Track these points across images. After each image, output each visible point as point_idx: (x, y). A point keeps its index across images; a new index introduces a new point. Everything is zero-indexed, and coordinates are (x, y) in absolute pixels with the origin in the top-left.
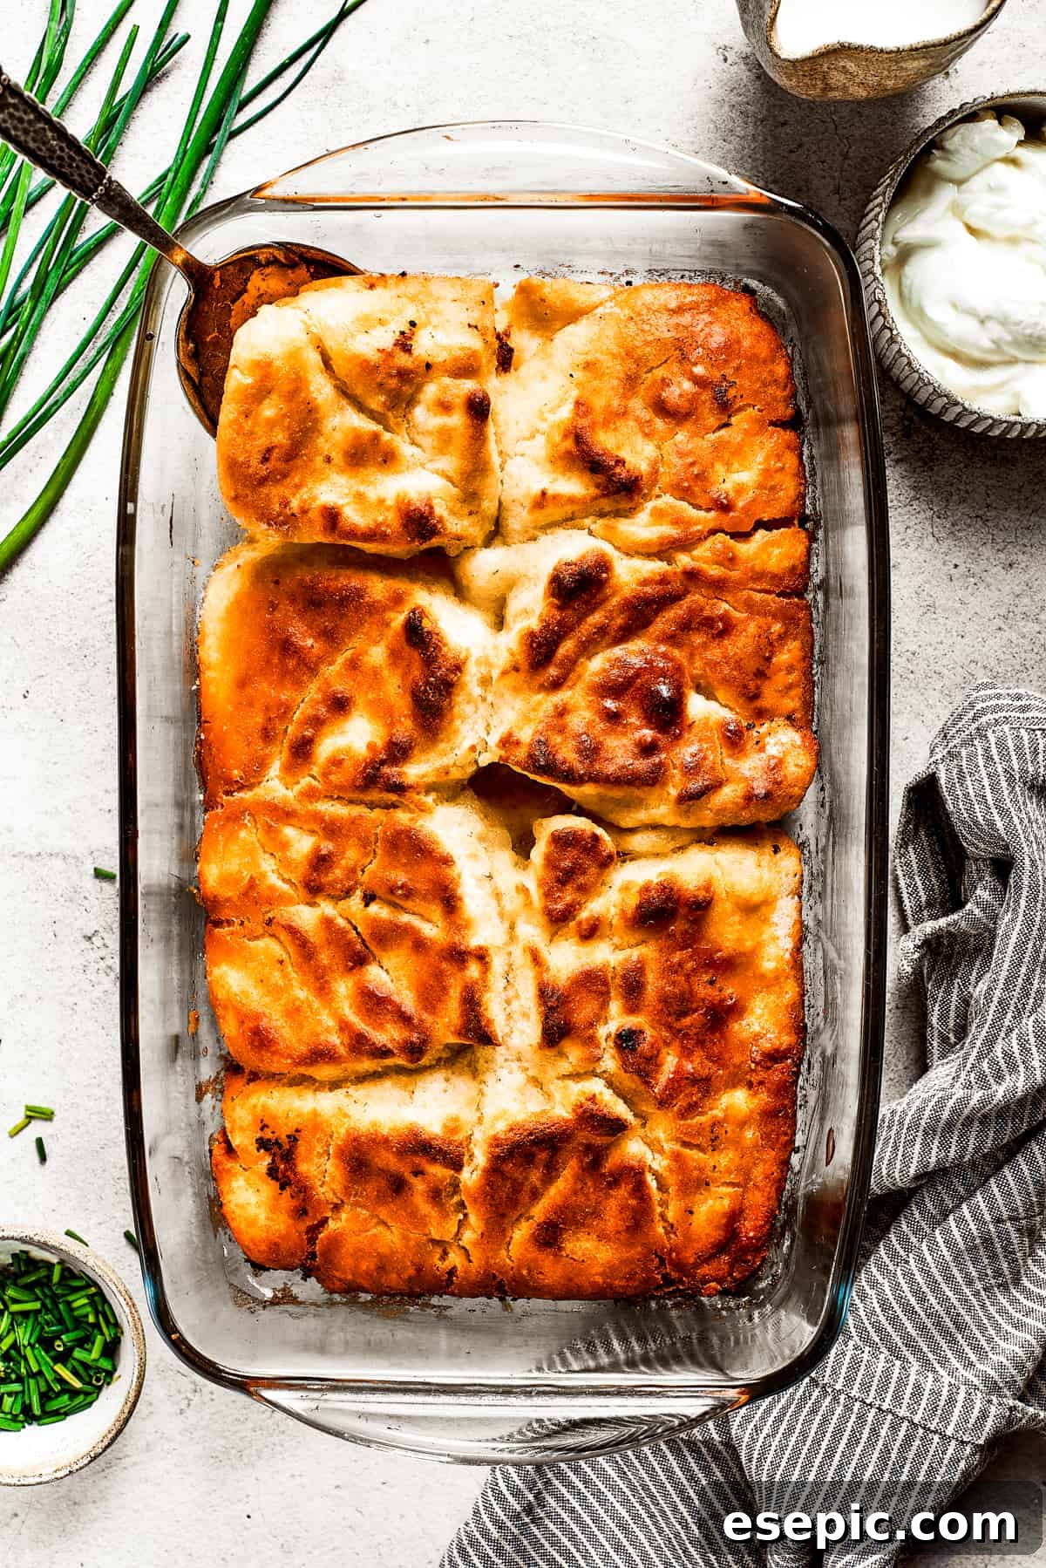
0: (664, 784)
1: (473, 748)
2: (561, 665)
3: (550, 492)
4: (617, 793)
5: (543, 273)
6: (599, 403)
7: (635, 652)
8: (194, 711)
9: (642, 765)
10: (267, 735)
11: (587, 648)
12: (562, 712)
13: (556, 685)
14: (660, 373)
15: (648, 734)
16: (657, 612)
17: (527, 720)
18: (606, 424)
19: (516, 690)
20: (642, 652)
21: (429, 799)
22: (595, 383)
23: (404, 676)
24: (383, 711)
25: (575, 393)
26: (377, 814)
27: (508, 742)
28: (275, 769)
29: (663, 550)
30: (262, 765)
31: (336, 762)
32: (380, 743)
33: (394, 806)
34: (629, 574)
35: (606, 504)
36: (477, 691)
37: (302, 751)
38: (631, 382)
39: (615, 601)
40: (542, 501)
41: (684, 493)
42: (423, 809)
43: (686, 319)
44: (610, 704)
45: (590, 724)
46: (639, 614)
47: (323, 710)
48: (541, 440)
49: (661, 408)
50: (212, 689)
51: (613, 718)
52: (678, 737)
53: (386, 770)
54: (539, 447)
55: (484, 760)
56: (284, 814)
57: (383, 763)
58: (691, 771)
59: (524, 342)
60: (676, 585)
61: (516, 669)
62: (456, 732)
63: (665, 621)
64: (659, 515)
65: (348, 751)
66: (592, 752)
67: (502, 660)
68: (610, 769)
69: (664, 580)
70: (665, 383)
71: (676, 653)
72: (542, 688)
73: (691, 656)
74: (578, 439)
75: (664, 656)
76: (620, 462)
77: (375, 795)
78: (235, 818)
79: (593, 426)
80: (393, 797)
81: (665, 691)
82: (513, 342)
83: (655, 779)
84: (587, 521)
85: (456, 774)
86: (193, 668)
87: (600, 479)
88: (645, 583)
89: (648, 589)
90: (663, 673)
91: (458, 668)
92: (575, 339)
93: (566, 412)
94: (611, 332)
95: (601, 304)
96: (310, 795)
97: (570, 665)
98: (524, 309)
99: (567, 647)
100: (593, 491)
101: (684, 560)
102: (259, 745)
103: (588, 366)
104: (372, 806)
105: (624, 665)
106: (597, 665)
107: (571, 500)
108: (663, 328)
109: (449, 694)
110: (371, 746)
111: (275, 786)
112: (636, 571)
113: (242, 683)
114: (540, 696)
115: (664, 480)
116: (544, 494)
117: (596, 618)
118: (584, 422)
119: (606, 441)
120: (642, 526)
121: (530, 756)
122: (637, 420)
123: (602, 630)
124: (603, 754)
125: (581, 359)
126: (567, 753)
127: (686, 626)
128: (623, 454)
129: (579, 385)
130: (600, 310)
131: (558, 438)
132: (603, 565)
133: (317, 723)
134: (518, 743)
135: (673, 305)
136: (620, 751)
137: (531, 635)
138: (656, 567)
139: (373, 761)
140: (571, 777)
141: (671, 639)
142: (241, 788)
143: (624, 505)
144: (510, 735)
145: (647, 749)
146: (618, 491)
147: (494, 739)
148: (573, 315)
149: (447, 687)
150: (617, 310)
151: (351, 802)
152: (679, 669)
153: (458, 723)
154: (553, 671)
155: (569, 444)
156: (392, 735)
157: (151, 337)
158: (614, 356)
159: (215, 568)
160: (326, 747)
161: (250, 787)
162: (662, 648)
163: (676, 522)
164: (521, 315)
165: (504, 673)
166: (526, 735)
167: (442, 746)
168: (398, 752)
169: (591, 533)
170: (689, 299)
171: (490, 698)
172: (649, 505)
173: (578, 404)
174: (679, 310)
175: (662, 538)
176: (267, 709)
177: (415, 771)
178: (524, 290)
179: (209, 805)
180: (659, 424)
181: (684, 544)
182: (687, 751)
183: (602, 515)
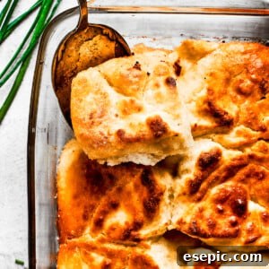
0: (240, 237)
1: (167, 224)
2: (202, 192)
3: (199, 124)
4: (221, 240)
5: (191, 38)
6: (217, 89)
7: (229, 185)
8: (55, 206)
9: (231, 230)
10: (85, 217)
11: (211, 185)
12: (201, 210)
13: (199, 200)
14: (239, 77)
15: (233, 218)
16: (237, 171)
17: (188, 213)
18: (219, 97)
19: (184, 202)
20: (231, 186)
21: (149, 243)
22: (214, 81)
23: (140, 196)
24: (131, 209)
25: (207, 85)
26: (128, 249)
27: (181, 222)
28: (88, 230)
29: (240, 147)
30: (83, 228)
31: (112, 229)
32: (130, 222)
33: (135, 246)
34: (229, 156)
35: (219, 129)
36: (167, 201)
37: (99, 224)
38: (228, 81)
39: (222, 167)
40: (195, 128)
41: (248, 124)
42: (147, 247)
43: (247, 56)
44: (220, 207)
45: (211, 215)
46: (231, 172)
47: (107, 208)
48: (194, 104)
49: (240, 91)
50: (63, 198)
51: (221, 212)
52: (245, 219)
53: (133, 233)
54: (193, 106)
55: (170, 228)
56: (91, 248)
57: (131, 230)
58: (250, 232)
59: (185, 64)
60: (246, 160)
61: (184, 194)
62: (160, 217)
63: (240, 174)
64: (239, 133)
65: (117, 224)
66: (213, 226)
67: (178, 190)
68: (220, 232)
69: (241, 159)
70: (241, 81)
71: (245, 186)
72: (194, 201)
73: (250, 188)
74: (210, 104)
75: (240, 187)
76: (226, 113)
77: (128, 242)
78: (72, 248)
79: (214, 99)
80: (135, 243)
81: (240, 201)
82: (181, 64)
83: (236, 235)
84: (212, 136)
85: (160, 233)
86: (55, 190)
87: (218, 120)
88: (234, 160)
89: (235, 162)
90: (240, 195)
91: (162, 194)
92: (206, 63)
93: (204, 93)
94: (219, 61)
95: (215, 50)
96: (102, 241)
97: (205, 192)
98: (185, 51)
99: (204, 185)
100: (215, 124)
101: (248, 151)
102: (81, 222)
103: (211, 74)
104: (126, 246)
105: (226, 191)
106: (215, 191)
107: (206, 128)
108: (240, 59)
109: (158, 204)
110: (126, 223)
111: (88, 237)
112: (230, 155)
113: (75, 197)
114: (193, 204)
115: (241, 119)
116: (196, 125)
117: (215, 174)
118: (211, 98)
119: (220, 104)
120: (233, 137)
121: (190, 228)
122: (231, 95)
123: (217, 178)
124: (217, 226)
125: (209, 72)
126: (204, 227)
127: (248, 176)
128: (227, 110)
129: (208, 82)
130: (215, 53)
131: (201, 103)
132: (219, 154)
133: (105, 213)
134: (185, 223)
135: (243, 51)
136: (223, 225)
137: (191, 181)
138: (237, 153)
139: (128, 229)
140: (205, 236)
141: (243, 181)
142: (74, 237)
143: (225, 129)
144: (182, 220)
145: (234, 224)
146: (225, 124)
147: (175, 220)
148: (204, 54)
149: (157, 201)
150: (221, 53)
151: (118, 244)
152: (245, 192)
153: (161, 214)
154: (198, 195)
155: (206, 106)
156: (135, 219)
157: (42, 63)
158: (222, 71)
159: (63, 149)
160: (109, 222)
161: (78, 237)
162: (239, 185)
163: (246, 136)
164: (183, 53)
165: (179, 195)
166: (188, 220)
167: (154, 223)
168: (138, 226)
169: (213, 140)
170: (249, 49)
171: (173, 204)
172: (236, 129)
173: (209, 90)
174: (245, 53)
175: (241, 142)
176: (85, 207)
177: (144, 232)
178: (185, 45)
179: (61, 242)
180: (239, 97)
181: (248, 144)
182: (248, 225)
183: (217, 133)
